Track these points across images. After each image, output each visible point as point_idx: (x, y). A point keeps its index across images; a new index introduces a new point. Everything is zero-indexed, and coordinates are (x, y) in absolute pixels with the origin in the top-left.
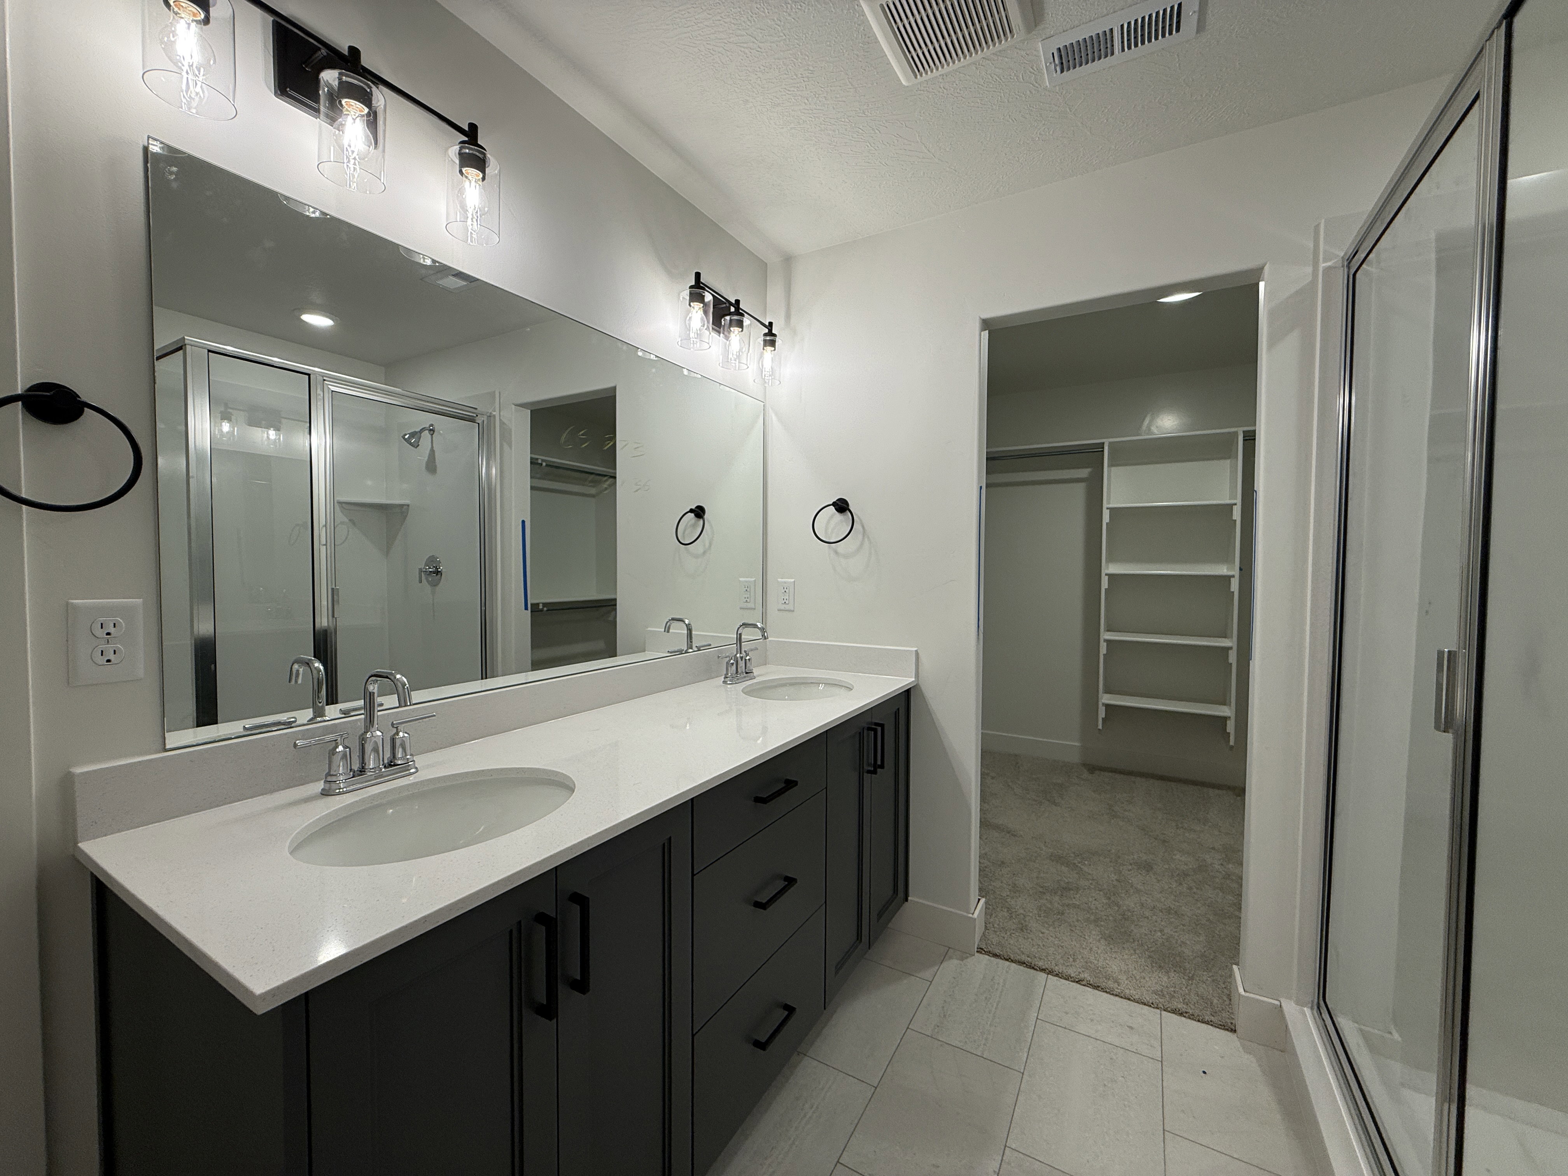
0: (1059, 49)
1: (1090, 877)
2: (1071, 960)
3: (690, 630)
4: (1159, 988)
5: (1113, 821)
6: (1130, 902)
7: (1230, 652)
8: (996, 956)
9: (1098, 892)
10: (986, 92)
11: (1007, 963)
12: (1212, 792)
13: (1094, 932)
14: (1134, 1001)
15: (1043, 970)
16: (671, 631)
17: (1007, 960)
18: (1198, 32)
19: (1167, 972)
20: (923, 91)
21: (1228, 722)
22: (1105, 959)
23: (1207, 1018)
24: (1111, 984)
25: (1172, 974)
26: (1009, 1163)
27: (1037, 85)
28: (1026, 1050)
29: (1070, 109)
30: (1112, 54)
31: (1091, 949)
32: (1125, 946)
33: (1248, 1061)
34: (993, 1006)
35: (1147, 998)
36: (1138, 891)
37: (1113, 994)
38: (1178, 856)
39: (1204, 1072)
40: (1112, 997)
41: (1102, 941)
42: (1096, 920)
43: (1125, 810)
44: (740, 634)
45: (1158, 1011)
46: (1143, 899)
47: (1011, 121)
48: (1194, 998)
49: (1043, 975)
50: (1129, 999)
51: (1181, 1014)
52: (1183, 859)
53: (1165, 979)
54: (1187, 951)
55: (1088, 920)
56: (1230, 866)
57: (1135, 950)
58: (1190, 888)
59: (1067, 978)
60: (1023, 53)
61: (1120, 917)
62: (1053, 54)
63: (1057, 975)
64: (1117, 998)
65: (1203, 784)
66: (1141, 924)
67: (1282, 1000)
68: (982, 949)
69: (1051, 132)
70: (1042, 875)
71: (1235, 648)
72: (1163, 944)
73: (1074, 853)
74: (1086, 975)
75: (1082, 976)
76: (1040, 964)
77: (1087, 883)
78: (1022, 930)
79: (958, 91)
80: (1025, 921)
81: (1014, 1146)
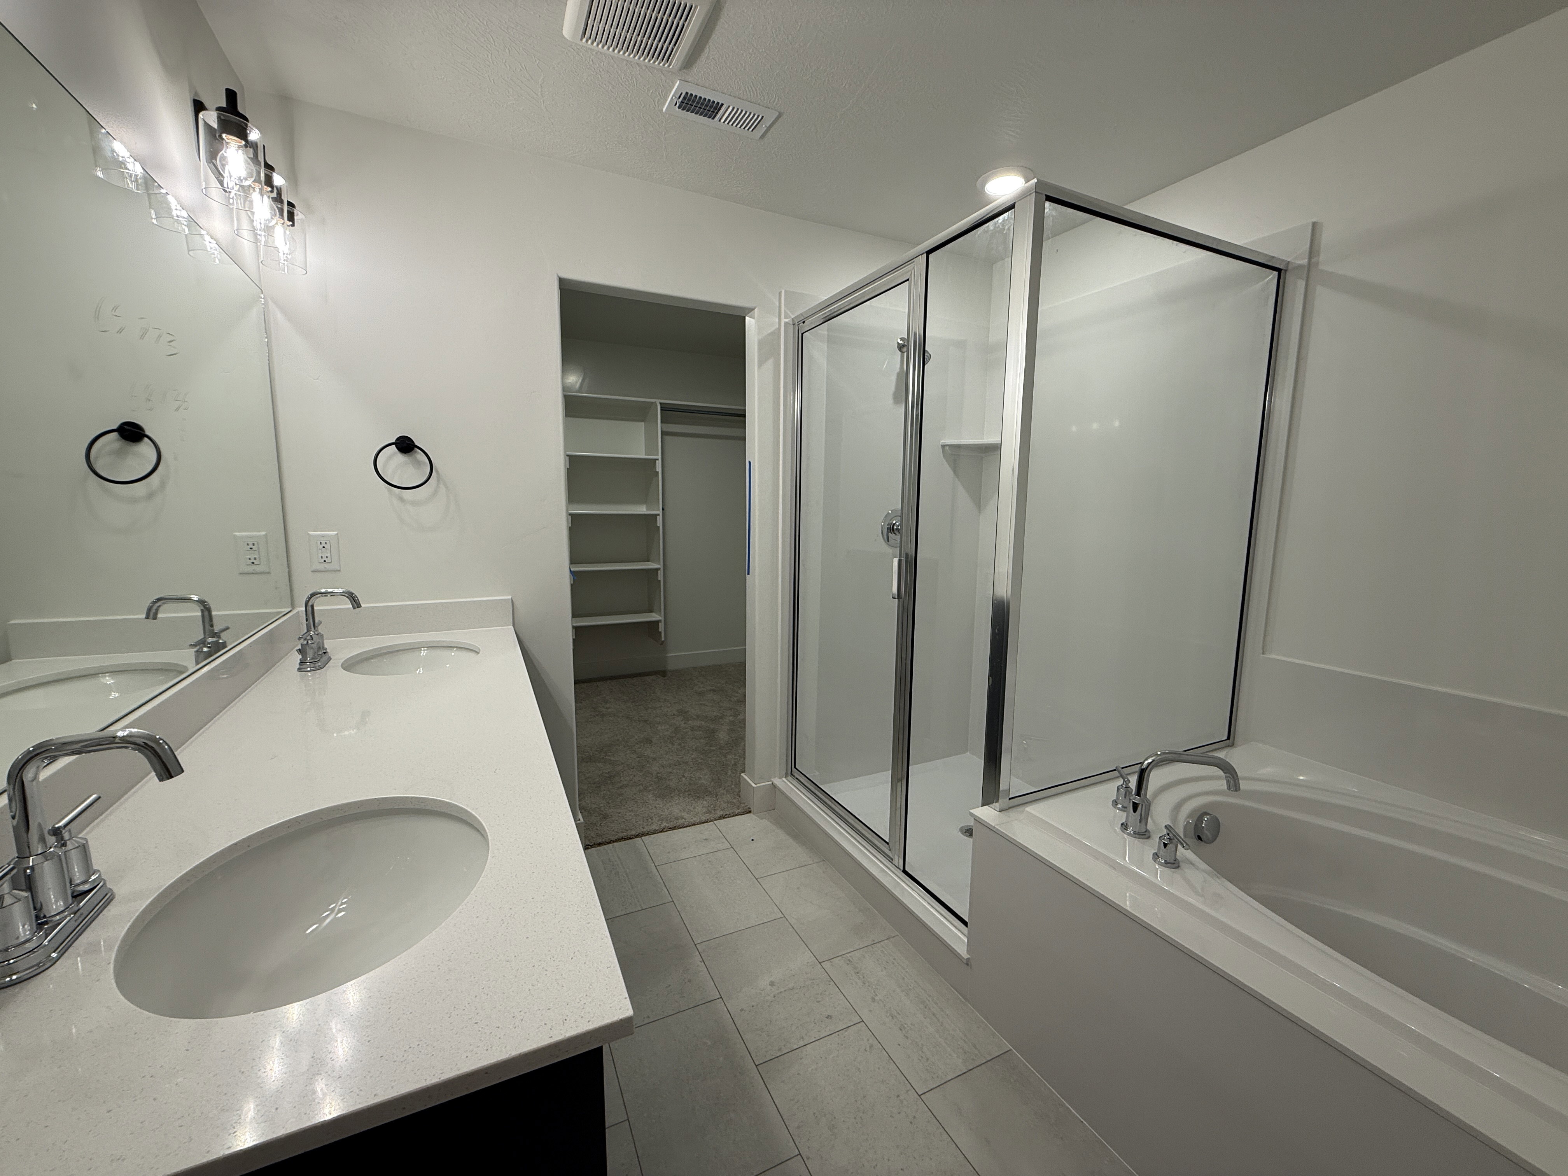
0: (687, 93)
1: (618, 763)
2: (650, 820)
3: (206, 609)
4: (705, 810)
5: (604, 719)
6: (655, 768)
7: (659, 571)
8: (600, 844)
9: (632, 770)
10: (620, 85)
11: (611, 845)
12: (648, 679)
13: (650, 797)
14: (698, 824)
15: (637, 836)
16: (159, 616)
17: (609, 843)
18: (761, 138)
19: (703, 798)
20: (574, 50)
21: (660, 624)
22: (668, 809)
23: (737, 812)
24: (681, 822)
25: (706, 798)
26: (704, 951)
27: (657, 104)
28: (664, 888)
29: (665, 133)
30: (713, 119)
31: (655, 807)
32: (672, 795)
33: (765, 823)
34: (624, 877)
35: (704, 818)
36: (655, 759)
37: (685, 827)
38: (660, 728)
39: (753, 840)
40: (685, 829)
41: (658, 799)
42: (645, 788)
43: (607, 708)
44: (312, 606)
45: (712, 823)
46: (660, 762)
47: (622, 115)
48: (725, 805)
49: (639, 839)
50: (695, 825)
51: (724, 818)
52: (663, 727)
53: (705, 802)
54: (704, 781)
55: (640, 791)
56: (690, 722)
57: (678, 795)
58: (680, 744)
59: (655, 832)
60: (664, 78)
61: (656, 779)
62: (682, 93)
63: (648, 834)
64: (688, 828)
65: (640, 675)
66: (671, 778)
67: (773, 779)
68: (589, 845)
69: (642, 141)
70: (587, 775)
71: (662, 569)
72: (690, 784)
73: (597, 751)
74: (664, 824)
75: (663, 826)
76: (633, 833)
77: (620, 768)
78: (605, 818)
79: (601, 70)
80: (602, 811)
81: (699, 942)
